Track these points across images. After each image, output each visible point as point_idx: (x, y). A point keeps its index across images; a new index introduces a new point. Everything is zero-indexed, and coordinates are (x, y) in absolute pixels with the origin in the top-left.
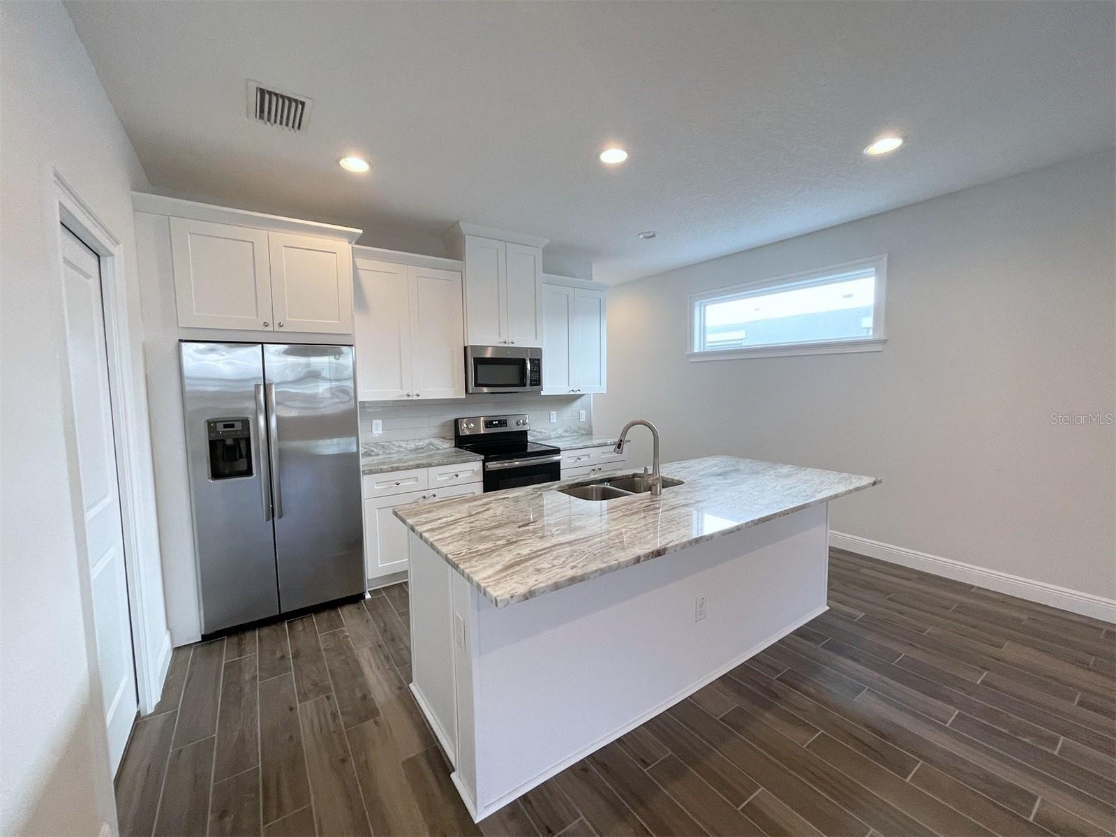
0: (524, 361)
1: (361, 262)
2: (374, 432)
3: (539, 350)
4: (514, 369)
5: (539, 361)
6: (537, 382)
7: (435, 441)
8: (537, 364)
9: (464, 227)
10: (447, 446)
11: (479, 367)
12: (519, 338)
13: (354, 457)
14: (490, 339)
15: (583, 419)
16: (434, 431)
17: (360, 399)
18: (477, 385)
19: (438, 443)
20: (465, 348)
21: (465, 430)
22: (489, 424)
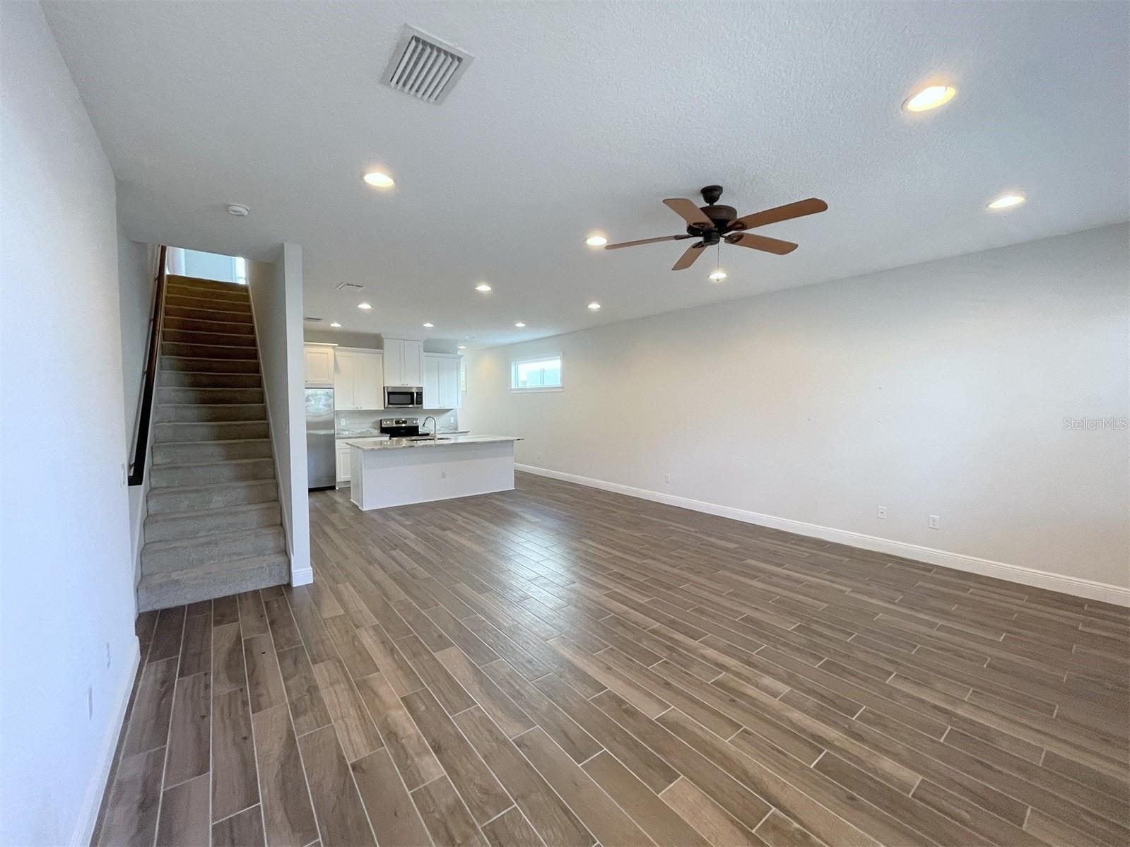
0: (413, 393)
1: (337, 353)
2: (342, 424)
3: (422, 388)
4: (409, 396)
5: (421, 393)
6: (420, 402)
7: (370, 429)
8: (420, 395)
9: (382, 335)
10: (377, 432)
11: (390, 396)
12: (411, 383)
13: (333, 435)
14: (395, 383)
15: (452, 421)
16: (370, 425)
17: (336, 409)
18: (389, 404)
19: (372, 430)
20: (384, 388)
21: (385, 424)
22: (397, 422)
